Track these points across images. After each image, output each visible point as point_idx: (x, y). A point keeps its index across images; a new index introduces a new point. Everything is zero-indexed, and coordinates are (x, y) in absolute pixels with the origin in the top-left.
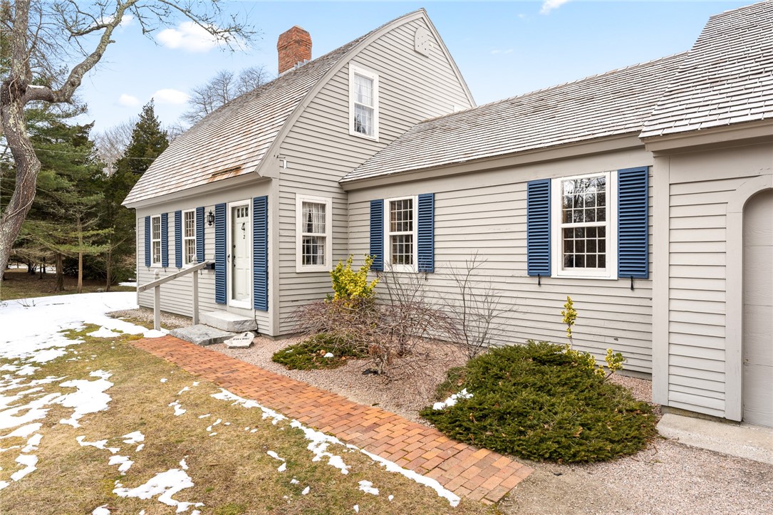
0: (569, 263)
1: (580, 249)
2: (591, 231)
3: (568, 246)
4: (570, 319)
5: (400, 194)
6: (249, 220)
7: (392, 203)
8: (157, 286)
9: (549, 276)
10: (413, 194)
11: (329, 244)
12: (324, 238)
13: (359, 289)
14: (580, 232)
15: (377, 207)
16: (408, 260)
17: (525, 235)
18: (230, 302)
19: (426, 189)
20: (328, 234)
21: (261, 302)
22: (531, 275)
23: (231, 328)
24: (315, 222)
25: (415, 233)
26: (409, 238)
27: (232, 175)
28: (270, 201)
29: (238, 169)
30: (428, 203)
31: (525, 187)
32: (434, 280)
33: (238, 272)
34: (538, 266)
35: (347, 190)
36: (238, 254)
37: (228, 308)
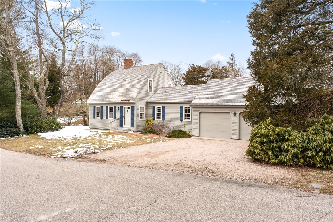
0: (185, 119)
1: (187, 117)
2: (188, 114)
3: (185, 116)
4: (185, 127)
5: (159, 106)
6: (130, 110)
7: (157, 107)
8: (111, 123)
9: (183, 121)
10: (161, 106)
11: (144, 114)
12: (143, 113)
13: (152, 123)
14: (187, 114)
15: (154, 108)
16: (160, 118)
17: (179, 114)
18: (124, 126)
19: (164, 105)
20: (144, 112)
21: (132, 125)
22: (180, 121)
23: (127, 130)
24: (142, 110)
25: (161, 113)
26: (160, 114)
27: (127, 101)
28: (135, 107)
29: (129, 100)
30: (164, 108)
31: (180, 107)
32: (165, 122)
33: (126, 120)
34: (181, 120)
35: (147, 104)
36: (126, 116)
37: (123, 127)
